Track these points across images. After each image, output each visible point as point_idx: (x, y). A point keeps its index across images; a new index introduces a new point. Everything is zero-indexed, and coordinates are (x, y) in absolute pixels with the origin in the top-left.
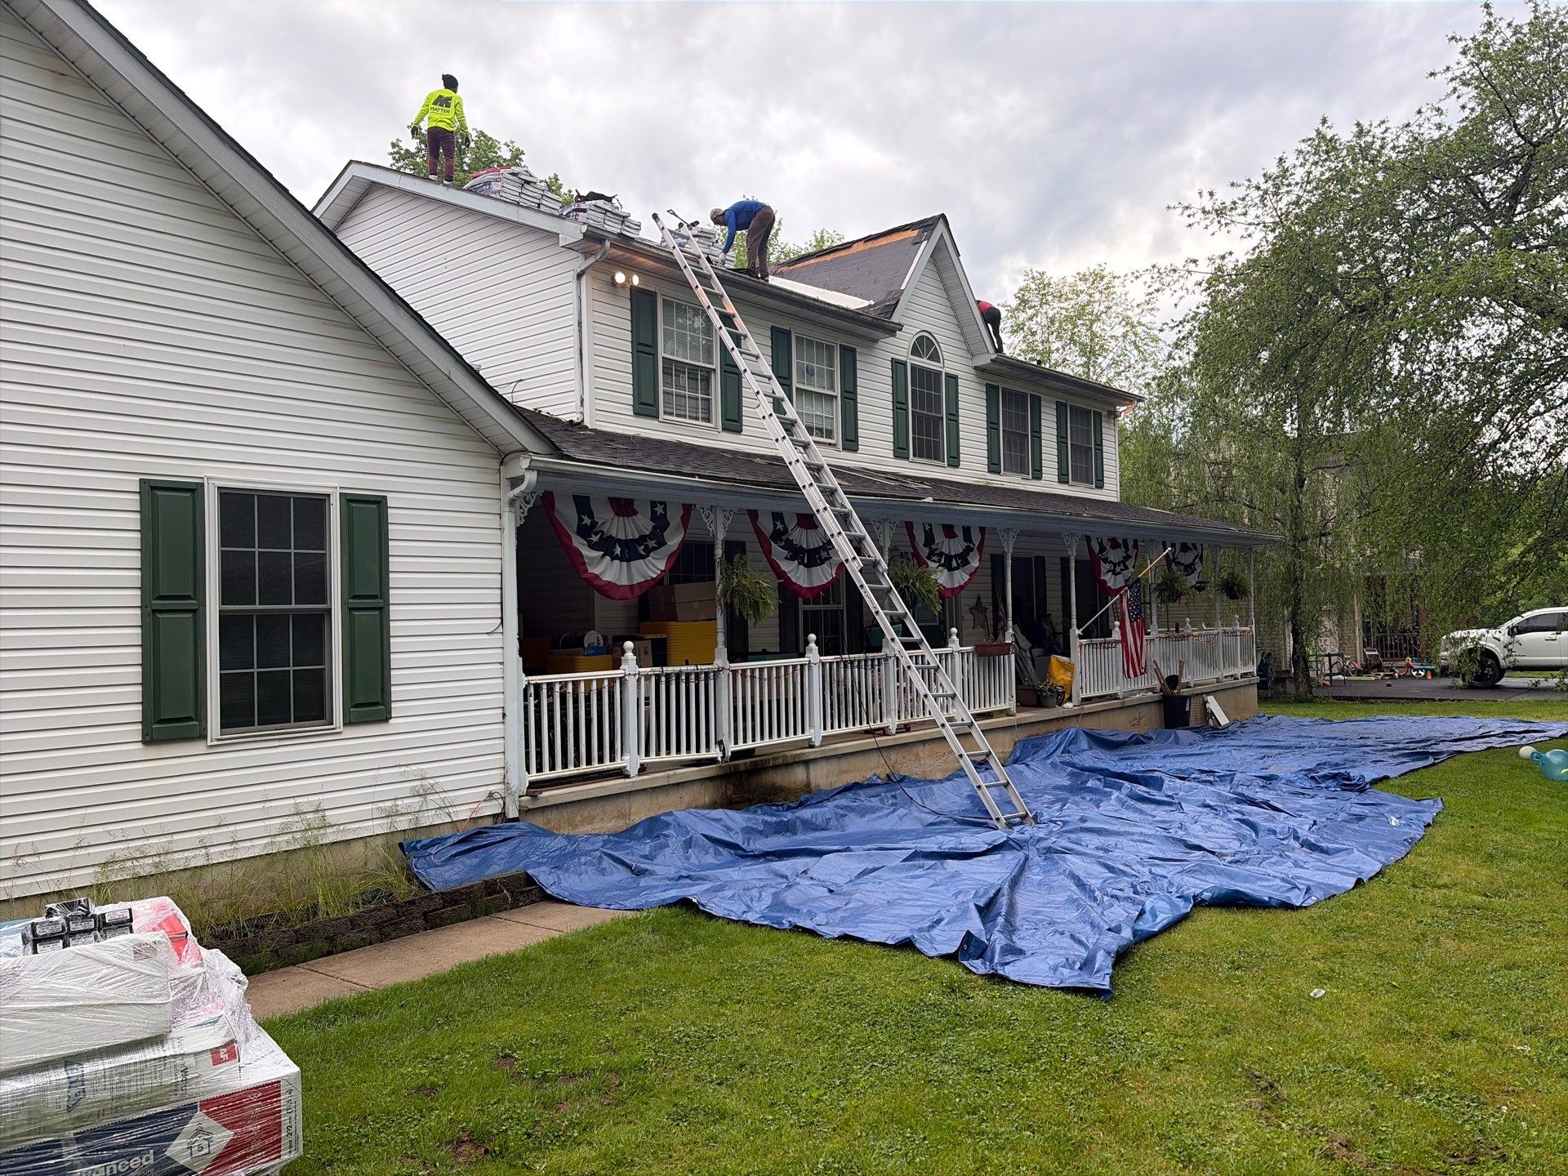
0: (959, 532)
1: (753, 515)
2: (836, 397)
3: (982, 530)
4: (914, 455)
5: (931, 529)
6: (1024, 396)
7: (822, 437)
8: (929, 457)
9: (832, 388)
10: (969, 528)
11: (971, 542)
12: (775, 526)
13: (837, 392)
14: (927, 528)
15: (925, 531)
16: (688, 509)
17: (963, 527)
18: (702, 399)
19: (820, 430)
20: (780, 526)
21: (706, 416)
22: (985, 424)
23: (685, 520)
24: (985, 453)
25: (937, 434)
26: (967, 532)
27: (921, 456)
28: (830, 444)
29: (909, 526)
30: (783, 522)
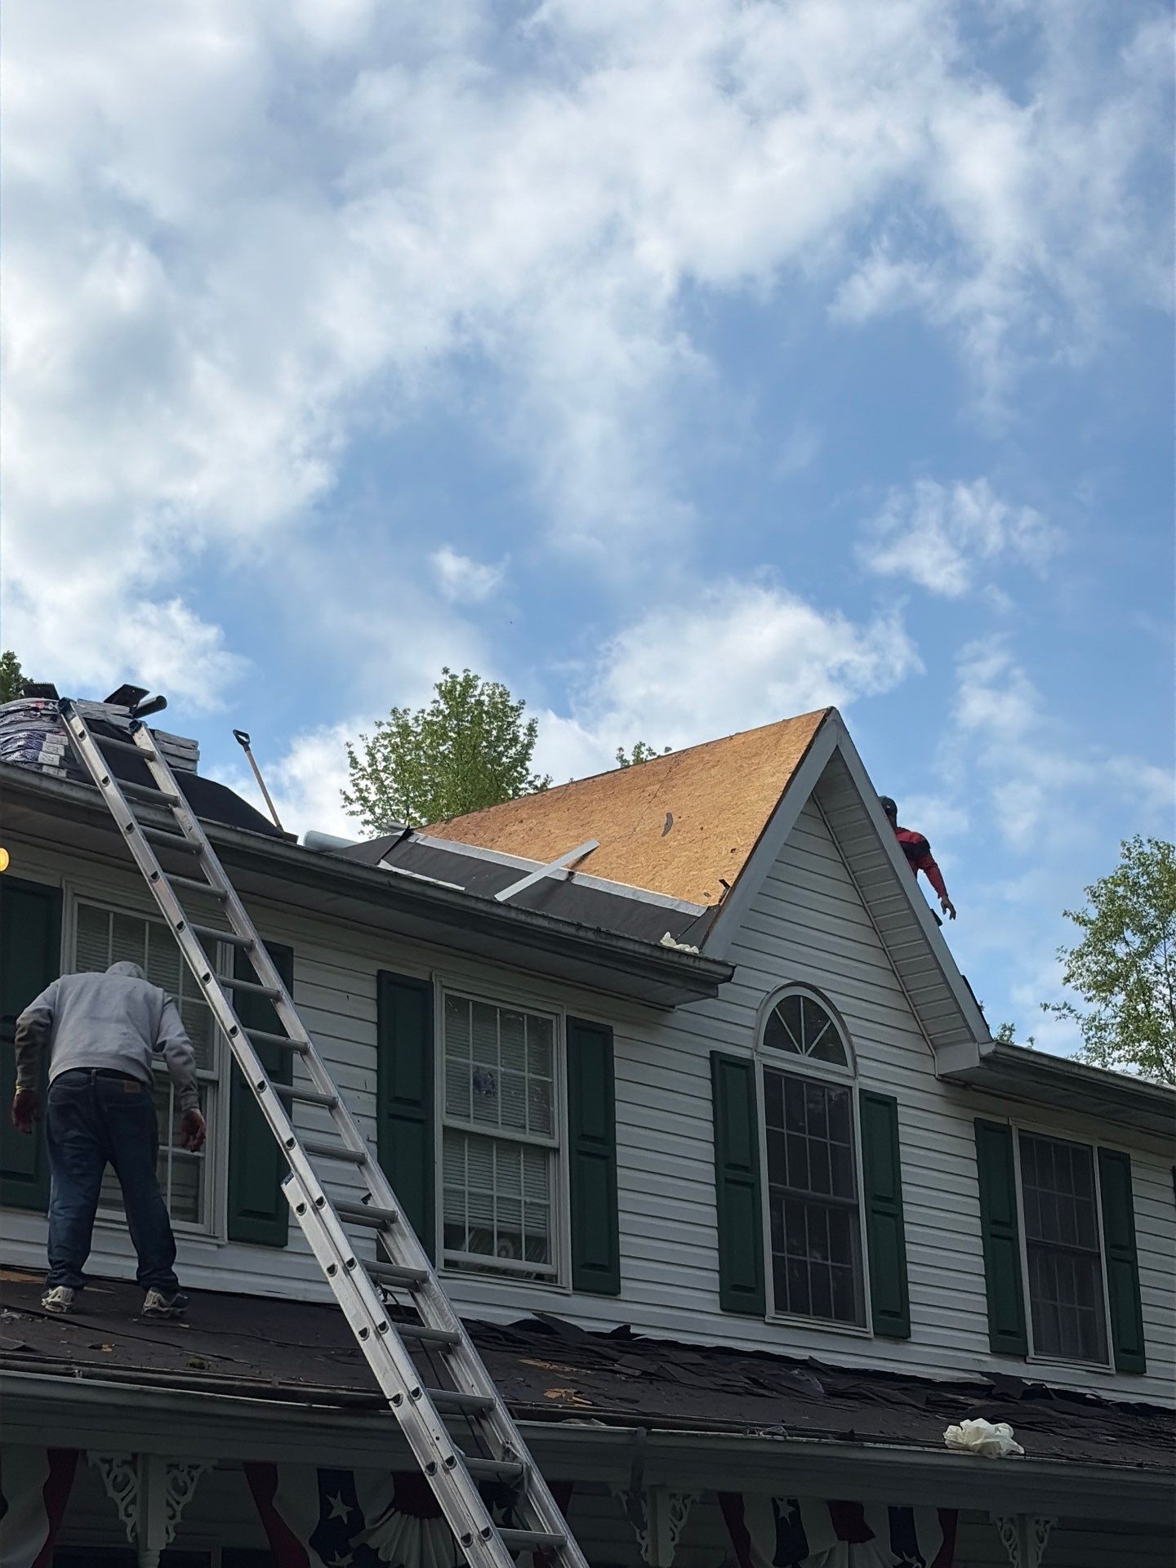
0: (878, 1523)
1: (262, 1478)
2: (556, 1151)
3: (948, 1518)
4: (780, 1306)
5: (796, 1516)
6: (1081, 1154)
7: (517, 1256)
8: (822, 1312)
9: (546, 1128)
10: (909, 1511)
11: (914, 1552)
12: (326, 1507)
13: (561, 1138)
14: (786, 1511)
15: (780, 1522)
16: (64, 1462)
17: (892, 1510)
18: (176, 1158)
19: (515, 1238)
20: (340, 1510)
21: (188, 1203)
22: (976, 1226)
23: (55, 1497)
24: (981, 1303)
25: (843, 1248)
26: (902, 1522)
27: (799, 1308)
28: (540, 1277)
29: (732, 1506)
30: (350, 1499)
